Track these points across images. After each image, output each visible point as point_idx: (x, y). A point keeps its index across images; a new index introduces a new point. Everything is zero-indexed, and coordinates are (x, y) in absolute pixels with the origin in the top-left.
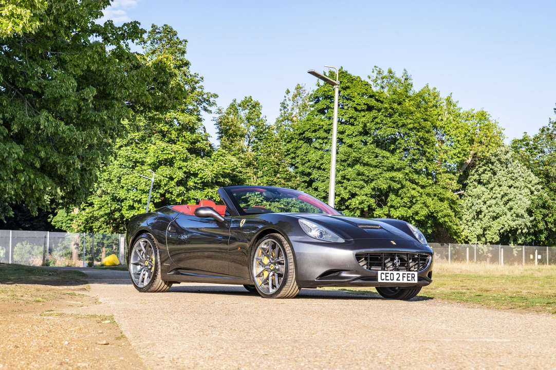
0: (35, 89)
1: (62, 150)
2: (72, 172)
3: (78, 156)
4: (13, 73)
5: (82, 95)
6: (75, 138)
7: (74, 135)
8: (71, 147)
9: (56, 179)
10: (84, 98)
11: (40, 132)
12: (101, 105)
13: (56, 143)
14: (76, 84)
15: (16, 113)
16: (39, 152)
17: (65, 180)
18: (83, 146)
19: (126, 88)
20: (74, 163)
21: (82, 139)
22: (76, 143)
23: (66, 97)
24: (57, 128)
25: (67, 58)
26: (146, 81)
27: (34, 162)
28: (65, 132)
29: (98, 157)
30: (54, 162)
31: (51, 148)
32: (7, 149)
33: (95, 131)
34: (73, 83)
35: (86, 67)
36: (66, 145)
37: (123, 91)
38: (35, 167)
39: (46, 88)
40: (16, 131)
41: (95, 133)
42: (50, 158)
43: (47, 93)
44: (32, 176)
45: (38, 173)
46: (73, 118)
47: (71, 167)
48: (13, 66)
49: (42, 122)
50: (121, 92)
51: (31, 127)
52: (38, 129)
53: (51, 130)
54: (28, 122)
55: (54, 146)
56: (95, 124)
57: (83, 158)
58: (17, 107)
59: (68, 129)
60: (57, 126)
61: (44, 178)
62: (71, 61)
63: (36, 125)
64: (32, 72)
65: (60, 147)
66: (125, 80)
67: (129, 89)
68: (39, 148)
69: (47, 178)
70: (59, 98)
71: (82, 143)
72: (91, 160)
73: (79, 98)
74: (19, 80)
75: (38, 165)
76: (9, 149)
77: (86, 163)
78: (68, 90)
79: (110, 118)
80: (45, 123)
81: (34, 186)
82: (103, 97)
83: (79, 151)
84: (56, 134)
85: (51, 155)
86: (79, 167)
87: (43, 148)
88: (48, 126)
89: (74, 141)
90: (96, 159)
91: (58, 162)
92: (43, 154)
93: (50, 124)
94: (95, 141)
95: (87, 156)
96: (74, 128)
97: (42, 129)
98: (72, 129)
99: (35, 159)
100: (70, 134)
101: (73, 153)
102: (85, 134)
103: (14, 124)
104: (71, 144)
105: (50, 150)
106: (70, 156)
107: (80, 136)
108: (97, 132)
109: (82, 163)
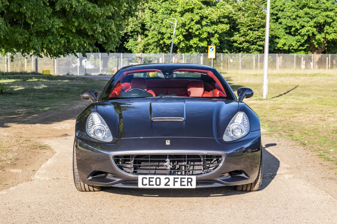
1: (90, 20)
2: (97, 34)
3: (100, 24)
6: (96, 12)
7: (96, 10)
8: (95, 18)
11: (73, 9)
13: (86, 16)
16: (74, 22)
18: (103, 17)
20: (97, 28)
21: (102, 13)
22: (97, 15)
27: (71, 29)
28: (90, 9)
30: (85, 28)
31: (83, 19)
32: (51, 22)
33: (110, 7)
36: (92, 16)
38: (73, 32)
40: (58, 9)
41: (110, 8)
42: (82, 26)
44: (71, 38)
45: (76, 35)
47: (96, 31)
49: (73, 3)
51: (67, 7)
52: (72, 7)
53: (81, 8)
54: (65, 4)
55: (85, 18)
57: (103, 25)
59: (92, 7)
63: (70, 5)
65: (88, 18)
68: (74, 20)
69: (81, 38)
71: (102, 15)
72: (108, 26)
75: (74, 31)
76: (53, 22)
77: (105, 28)
83: (100, 21)
84: (85, 10)
85: (83, 24)
86: (100, 31)
87: (76, 20)
88: (79, 5)
89: (96, 14)
90: (111, 25)
91: (87, 28)
92: (76, 24)
93: (80, 4)
94: (110, 14)
95: (106, 24)
96: (96, 6)
97: (74, 8)
98: (95, 6)
99: (72, 27)
100: (94, 10)
101: (97, 22)
102: (103, 9)
103: (57, 5)
104: (95, 16)
105: (82, 20)
106: (94, 24)
107: (100, 11)
108: (111, 8)
109: (102, 28)
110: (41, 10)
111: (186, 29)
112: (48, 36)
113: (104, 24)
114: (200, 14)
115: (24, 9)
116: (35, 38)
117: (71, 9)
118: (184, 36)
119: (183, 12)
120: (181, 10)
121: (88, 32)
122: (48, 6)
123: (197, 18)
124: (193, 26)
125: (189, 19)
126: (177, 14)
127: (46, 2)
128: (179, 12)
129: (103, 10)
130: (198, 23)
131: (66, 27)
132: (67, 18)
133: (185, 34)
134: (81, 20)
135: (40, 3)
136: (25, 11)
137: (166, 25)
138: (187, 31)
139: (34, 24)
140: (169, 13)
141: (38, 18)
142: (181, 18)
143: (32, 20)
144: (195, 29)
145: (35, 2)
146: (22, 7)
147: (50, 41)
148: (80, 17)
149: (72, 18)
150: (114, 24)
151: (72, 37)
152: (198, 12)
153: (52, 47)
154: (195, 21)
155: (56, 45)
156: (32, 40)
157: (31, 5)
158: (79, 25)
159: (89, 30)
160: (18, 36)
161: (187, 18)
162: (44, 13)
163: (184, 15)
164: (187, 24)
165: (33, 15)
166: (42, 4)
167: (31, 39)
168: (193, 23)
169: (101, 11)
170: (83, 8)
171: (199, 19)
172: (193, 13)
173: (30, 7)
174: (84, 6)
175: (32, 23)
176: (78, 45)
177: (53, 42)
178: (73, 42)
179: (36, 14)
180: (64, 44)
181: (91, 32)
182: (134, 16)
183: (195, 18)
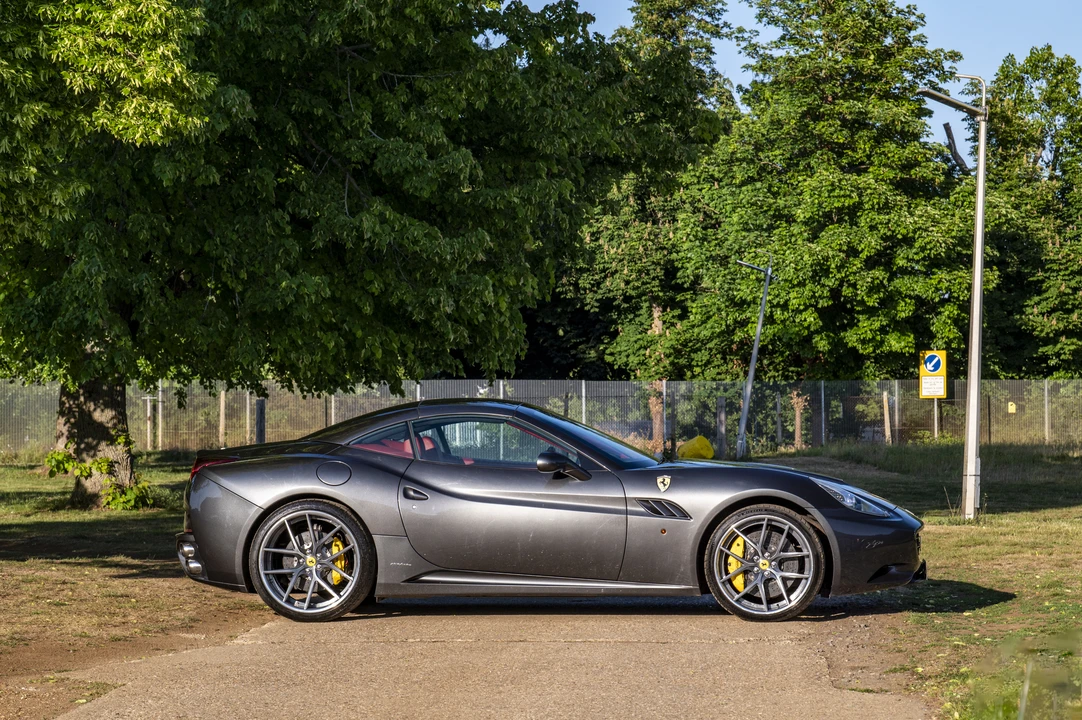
0: (357, 156)
1: (418, 275)
2: (439, 319)
3: (450, 288)
4: (323, 123)
6: (438, 253)
7: (437, 246)
8: (434, 270)
10: (448, 173)
11: (366, 244)
13: (407, 263)
14: (445, 140)
15: (324, 206)
16: (371, 282)
18: (460, 267)
19: (564, 135)
20: (439, 302)
21: (453, 253)
22: (440, 261)
23: (419, 171)
24: (403, 235)
25: (427, 88)
26: (609, 115)
27: (360, 304)
28: (419, 241)
30: (402, 302)
31: (398, 274)
32: (294, 286)
33: (479, 237)
34: (438, 138)
35: (464, 103)
36: (424, 264)
37: (557, 141)
38: (363, 316)
39: (378, 155)
40: (321, 243)
41: (480, 240)
42: (392, 293)
43: (380, 165)
44: (359, 333)
45: (375, 323)
47: (436, 310)
48: (320, 112)
49: (366, 225)
50: (552, 143)
51: (347, 235)
52: (360, 238)
53: (390, 239)
54: (342, 227)
55: (404, 268)
57: (460, 290)
58: (327, 194)
59: (425, 235)
60: (403, 229)
62: (436, 92)
63: (357, 231)
64: (353, 121)
65: (414, 270)
66: (561, 119)
67: (571, 136)
68: (369, 275)
69: (391, 332)
70: (402, 174)
71: (454, 260)
72: (474, 294)
74: (333, 136)
75: (368, 310)
77: (466, 301)
79: (527, 201)
80: (375, 226)
81: (364, 352)
83: (450, 277)
84: (402, 244)
85: (396, 288)
86: (450, 310)
87: (377, 276)
88: (383, 231)
89: (437, 258)
90: (483, 292)
91: (408, 302)
92: (376, 288)
93: (387, 228)
94: (481, 257)
95: (467, 287)
96: (437, 232)
97: (369, 239)
98: (433, 234)
99: (363, 298)
100: (429, 245)
101: (439, 281)
102: (459, 243)
103: (316, 231)
104: (434, 264)
105: (395, 277)
106: (430, 289)
107: (448, 249)
108: (484, 238)
109: (456, 302)
110: (266, 248)
111: (829, 288)
112: (289, 326)
113: (461, 287)
114: (883, 230)
115: (216, 245)
116: (245, 335)
117: (360, 243)
118: (822, 313)
119: (819, 222)
120: (808, 215)
121: (411, 313)
122: (288, 237)
123: (871, 244)
124: (855, 273)
125: (840, 250)
126: (795, 229)
127: (281, 225)
128: (805, 223)
129: (457, 246)
130: (870, 263)
131: (344, 298)
132: (348, 271)
133: (826, 305)
134: (391, 275)
135: (264, 226)
136: (218, 252)
138: (835, 293)
139: (245, 290)
140: (765, 226)
141: (257, 271)
142: (810, 244)
143: (237, 278)
144: (863, 285)
145: (249, 223)
146: (210, 237)
147: (293, 342)
148: (387, 268)
149: (362, 271)
150: (491, 289)
151: (363, 329)
152: (877, 220)
153: (298, 361)
154: (863, 256)
155: (313, 354)
156: (237, 339)
157: (237, 232)
158: (386, 290)
159: (414, 308)
160: (195, 329)
161: (833, 245)
162: (276, 258)
163: (824, 233)
164: (833, 266)
165: (242, 263)
166: (270, 230)
167: (234, 335)
168: (857, 264)
169: (452, 247)
170: (395, 239)
171: (878, 247)
172: (858, 225)
173: (235, 237)
174: (400, 233)
175: (240, 288)
176: (379, 354)
177: (305, 344)
178: (364, 347)
179: (250, 259)
180: (335, 350)
181: (420, 312)
183: (863, 246)
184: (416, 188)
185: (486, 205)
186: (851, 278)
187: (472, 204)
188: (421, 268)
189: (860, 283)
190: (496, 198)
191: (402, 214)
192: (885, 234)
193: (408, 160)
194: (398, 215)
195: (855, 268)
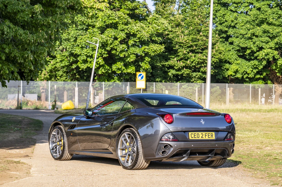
1: (20, 47)
2: (28, 62)
3: (31, 52)
5: (32, 10)
6: (29, 39)
7: (28, 37)
8: (26, 45)
9: (17, 65)
10: (34, 12)
11: (4, 36)
12: (49, 11)
13: (16, 42)
16: (5, 49)
17: (23, 66)
18: (35, 44)
20: (28, 56)
21: (34, 40)
23: (23, 11)
24: (16, 33)
27: (1, 56)
28: (22, 35)
29: (45, 52)
30: (15, 56)
33: (42, 34)
39: (8, 5)
41: (42, 35)
42: (12, 53)
43: (9, 9)
45: (5, 62)
46: (28, 22)
47: (27, 59)
49: (5, 29)
50: (61, 2)
52: (3, 34)
53: (12, 34)
55: (15, 44)
56: (44, 26)
57: (35, 52)
59: (24, 33)
60: (16, 31)
61: (9, 65)
63: (2, 31)
65: (19, 45)
68: (4, 46)
70: (17, 12)
71: (34, 42)
72: (40, 54)
73: (30, 12)
75: (4, 58)
77: (37, 56)
78: (23, 6)
79: (54, 22)
80: (7, 30)
81: (2, 71)
82: (50, 5)
83: (32, 48)
84: (16, 36)
85: (13, 51)
86: (32, 59)
87: (7, 46)
88: (10, 31)
89: (28, 41)
91: (17, 56)
92: (7, 51)
94: (43, 41)
95: (37, 51)
96: (28, 32)
97: (5, 34)
98: (26, 33)
99: (2, 54)
100: (25, 37)
101: (28, 49)
102: (35, 36)
104: (26, 43)
105: (12, 47)
106: (25, 52)
108: (44, 34)
109: (34, 56)
111: (107, 51)
113: (35, 51)
114: (126, 31)
117: (2, 36)
118: (104, 59)
119: (104, 27)
120: (101, 25)
121: (17, 60)
123: (122, 35)
124: (116, 46)
125: (111, 37)
126: (95, 30)
128: (98, 28)
129: (35, 37)
130: (123, 42)
133: (106, 56)
134: (10, 47)
137: (81, 44)
138: (109, 52)
140: (84, 29)
142: (101, 35)
144: (119, 50)
148: (9, 44)
150: (46, 52)
152: (124, 28)
154: (119, 40)
158: (10, 52)
159: (20, 58)
161: (109, 36)
163: (106, 32)
164: (109, 43)
168: (117, 42)
169: (33, 38)
171: (125, 37)
172: (117, 29)
174: (15, 33)
181: (22, 60)
182: (58, 40)
183: (119, 36)
184: (22, 17)
185: (41, 23)
186: (115, 47)
187: (35, 22)
188: (22, 44)
189: (118, 49)
190: (44, 21)
191: (15, 26)
192: (127, 32)
193: (19, 8)
194: (14, 26)
195: (116, 44)
